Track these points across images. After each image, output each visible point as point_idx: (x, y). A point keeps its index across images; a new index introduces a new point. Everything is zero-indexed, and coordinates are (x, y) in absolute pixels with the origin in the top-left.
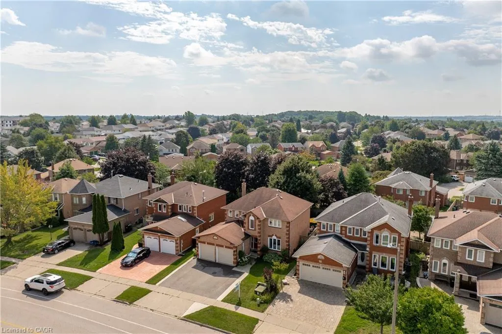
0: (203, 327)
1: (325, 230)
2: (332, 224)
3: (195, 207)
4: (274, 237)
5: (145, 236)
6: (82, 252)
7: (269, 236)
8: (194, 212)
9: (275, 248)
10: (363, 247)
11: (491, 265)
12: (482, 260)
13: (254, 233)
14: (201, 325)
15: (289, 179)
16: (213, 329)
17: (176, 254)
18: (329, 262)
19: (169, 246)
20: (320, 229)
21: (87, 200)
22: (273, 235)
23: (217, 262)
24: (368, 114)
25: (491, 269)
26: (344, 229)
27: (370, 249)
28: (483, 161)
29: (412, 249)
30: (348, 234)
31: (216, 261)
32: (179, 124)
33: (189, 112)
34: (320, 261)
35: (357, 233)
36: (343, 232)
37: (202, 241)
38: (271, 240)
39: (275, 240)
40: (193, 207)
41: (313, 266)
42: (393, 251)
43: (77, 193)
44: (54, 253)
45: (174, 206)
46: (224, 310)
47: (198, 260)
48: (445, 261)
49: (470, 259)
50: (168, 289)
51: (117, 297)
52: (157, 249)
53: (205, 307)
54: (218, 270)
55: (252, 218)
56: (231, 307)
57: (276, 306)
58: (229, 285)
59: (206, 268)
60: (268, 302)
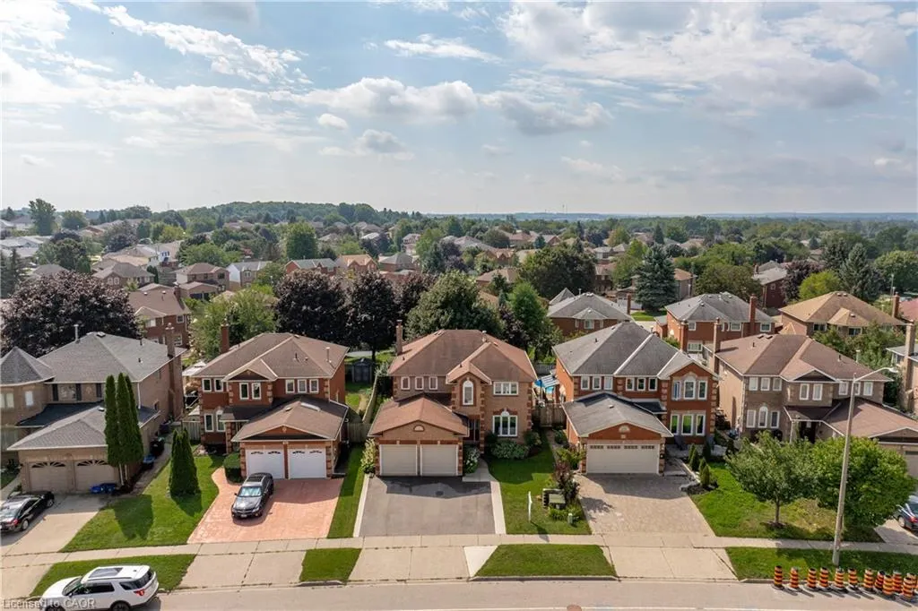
0: (526, 582)
1: (588, 388)
2: (599, 376)
3: (326, 380)
4: (505, 414)
5: (247, 451)
6: (95, 514)
7: (495, 413)
8: (325, 389)
9: (505, 432)
11: (830, 402)
12: (818, 397)
14: (522, 580)
15: (458, 314)
16: (547, 579)
17: (328, 476)
18: (635, 434)
19: (312, 462)
20: (580, 387)
21: (35, 398)
22: (503, 410)
23: (421, 474)
24: (388, 210)
25: (829, 407)
26: (620, 382)
27: (667, 407)
28: (648, 275)
30: (627, 390)
31: (419, 473)
32: (13, 228)
33: (39, 201)
34: (623, 437)
35: (641, 387)
36: (620, 388)
37: (390, 439)
38: (497, 419)
39: (505, 418)
40: (322, 381)
41: (608, 447)
43: (13, 382)
44: (22, 530)
45: (279, 384)
46: (530, 547)
47: (384, 478)
48: (764, 409)
49: (804, 399)
50: (388, 541)
51: (303, 577)
52: (278, 474)
53: (492, 549)
54: (439, 487)
55: (468, 384)
56: (535, 540)
57: (597, 519)
58: (489, 507)
59: (414, 488)
60: (581, 517)
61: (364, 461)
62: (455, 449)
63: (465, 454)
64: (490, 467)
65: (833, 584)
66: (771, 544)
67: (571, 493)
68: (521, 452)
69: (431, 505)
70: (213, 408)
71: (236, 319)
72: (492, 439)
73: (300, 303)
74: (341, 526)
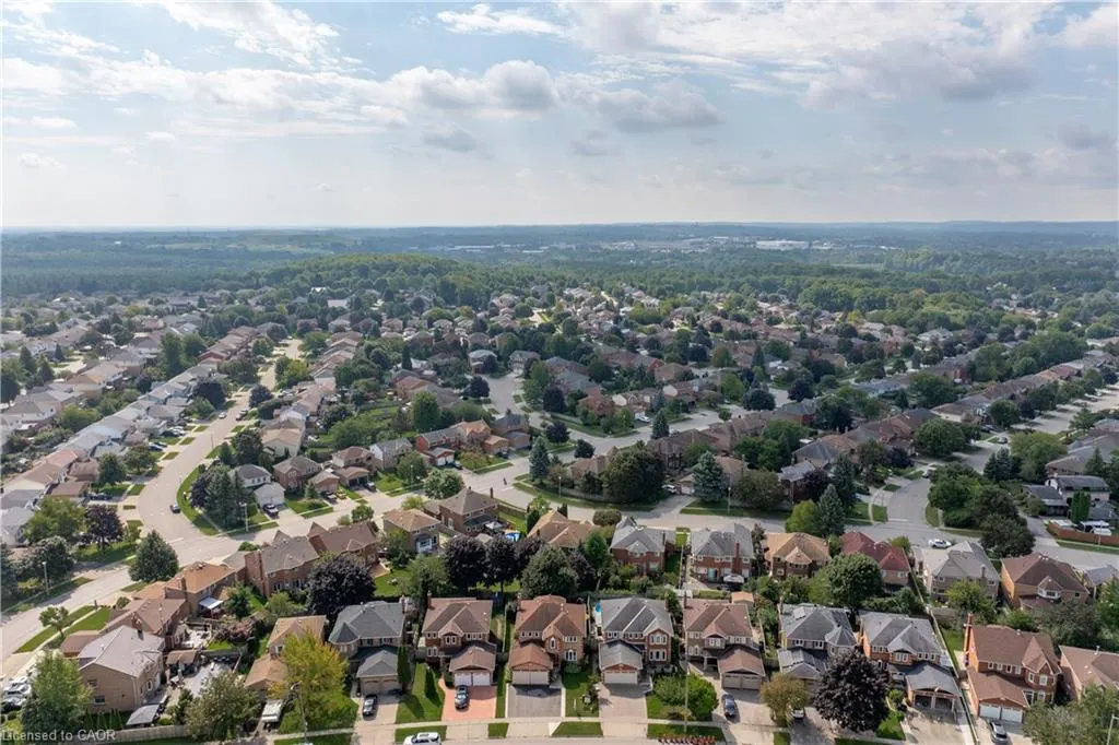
1: (611, 637)
2: (616, 632)
4: (571, 650)
5: (454, 674)
6: (398, 705)
7: (566, 651)
8: (485, 638)
9: (570, 659)
10: (642, 647)
11: (724, 647)
12: (718, 645)
13: (553, 650)
14: (569, 737)
17: (490, 685)
18: (626, 668)
19: (483, 679)
20: (607, 636)
22: (569, 649)
23: (532, 684)
25: (723, 650)
26: (626, 635)
27: (648, 648)
29: (675, 643)
31: (530, 683)
34: (621, 668)
35: (636, 637)
36: (626, 637)
37: (517, 669)
38: (567, 653)
39: (571, 653)
40: (485, 634)
41: (615, 672)
42: (663, 647)
45: (464, 636)
46: (573, 723)
47: (514, 686)
48: (697, 646)
49: (712, 645)
50: (519, 719)
51: (490, 735)
52: (469, 683)
53: (559, 724)
54: (539, 691)
55: (553, 639)
56: (575, 719)
57: (603, 709)
58: (560, 703)
59: (529, 692)
60: (597, 709)
61: (506, 677)
62: (546, 674)
63: (551, 674)
64: (563, 680)
65: (679, 740)
66: (667, 722)
67: (594, 697)
68: (578, 670)
69: (535, 701)
70: (432, 646)
71: (428, 576)
72: (565, 664)
73: (461, 562)
74: (500, 713)
